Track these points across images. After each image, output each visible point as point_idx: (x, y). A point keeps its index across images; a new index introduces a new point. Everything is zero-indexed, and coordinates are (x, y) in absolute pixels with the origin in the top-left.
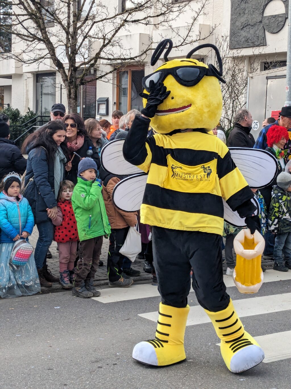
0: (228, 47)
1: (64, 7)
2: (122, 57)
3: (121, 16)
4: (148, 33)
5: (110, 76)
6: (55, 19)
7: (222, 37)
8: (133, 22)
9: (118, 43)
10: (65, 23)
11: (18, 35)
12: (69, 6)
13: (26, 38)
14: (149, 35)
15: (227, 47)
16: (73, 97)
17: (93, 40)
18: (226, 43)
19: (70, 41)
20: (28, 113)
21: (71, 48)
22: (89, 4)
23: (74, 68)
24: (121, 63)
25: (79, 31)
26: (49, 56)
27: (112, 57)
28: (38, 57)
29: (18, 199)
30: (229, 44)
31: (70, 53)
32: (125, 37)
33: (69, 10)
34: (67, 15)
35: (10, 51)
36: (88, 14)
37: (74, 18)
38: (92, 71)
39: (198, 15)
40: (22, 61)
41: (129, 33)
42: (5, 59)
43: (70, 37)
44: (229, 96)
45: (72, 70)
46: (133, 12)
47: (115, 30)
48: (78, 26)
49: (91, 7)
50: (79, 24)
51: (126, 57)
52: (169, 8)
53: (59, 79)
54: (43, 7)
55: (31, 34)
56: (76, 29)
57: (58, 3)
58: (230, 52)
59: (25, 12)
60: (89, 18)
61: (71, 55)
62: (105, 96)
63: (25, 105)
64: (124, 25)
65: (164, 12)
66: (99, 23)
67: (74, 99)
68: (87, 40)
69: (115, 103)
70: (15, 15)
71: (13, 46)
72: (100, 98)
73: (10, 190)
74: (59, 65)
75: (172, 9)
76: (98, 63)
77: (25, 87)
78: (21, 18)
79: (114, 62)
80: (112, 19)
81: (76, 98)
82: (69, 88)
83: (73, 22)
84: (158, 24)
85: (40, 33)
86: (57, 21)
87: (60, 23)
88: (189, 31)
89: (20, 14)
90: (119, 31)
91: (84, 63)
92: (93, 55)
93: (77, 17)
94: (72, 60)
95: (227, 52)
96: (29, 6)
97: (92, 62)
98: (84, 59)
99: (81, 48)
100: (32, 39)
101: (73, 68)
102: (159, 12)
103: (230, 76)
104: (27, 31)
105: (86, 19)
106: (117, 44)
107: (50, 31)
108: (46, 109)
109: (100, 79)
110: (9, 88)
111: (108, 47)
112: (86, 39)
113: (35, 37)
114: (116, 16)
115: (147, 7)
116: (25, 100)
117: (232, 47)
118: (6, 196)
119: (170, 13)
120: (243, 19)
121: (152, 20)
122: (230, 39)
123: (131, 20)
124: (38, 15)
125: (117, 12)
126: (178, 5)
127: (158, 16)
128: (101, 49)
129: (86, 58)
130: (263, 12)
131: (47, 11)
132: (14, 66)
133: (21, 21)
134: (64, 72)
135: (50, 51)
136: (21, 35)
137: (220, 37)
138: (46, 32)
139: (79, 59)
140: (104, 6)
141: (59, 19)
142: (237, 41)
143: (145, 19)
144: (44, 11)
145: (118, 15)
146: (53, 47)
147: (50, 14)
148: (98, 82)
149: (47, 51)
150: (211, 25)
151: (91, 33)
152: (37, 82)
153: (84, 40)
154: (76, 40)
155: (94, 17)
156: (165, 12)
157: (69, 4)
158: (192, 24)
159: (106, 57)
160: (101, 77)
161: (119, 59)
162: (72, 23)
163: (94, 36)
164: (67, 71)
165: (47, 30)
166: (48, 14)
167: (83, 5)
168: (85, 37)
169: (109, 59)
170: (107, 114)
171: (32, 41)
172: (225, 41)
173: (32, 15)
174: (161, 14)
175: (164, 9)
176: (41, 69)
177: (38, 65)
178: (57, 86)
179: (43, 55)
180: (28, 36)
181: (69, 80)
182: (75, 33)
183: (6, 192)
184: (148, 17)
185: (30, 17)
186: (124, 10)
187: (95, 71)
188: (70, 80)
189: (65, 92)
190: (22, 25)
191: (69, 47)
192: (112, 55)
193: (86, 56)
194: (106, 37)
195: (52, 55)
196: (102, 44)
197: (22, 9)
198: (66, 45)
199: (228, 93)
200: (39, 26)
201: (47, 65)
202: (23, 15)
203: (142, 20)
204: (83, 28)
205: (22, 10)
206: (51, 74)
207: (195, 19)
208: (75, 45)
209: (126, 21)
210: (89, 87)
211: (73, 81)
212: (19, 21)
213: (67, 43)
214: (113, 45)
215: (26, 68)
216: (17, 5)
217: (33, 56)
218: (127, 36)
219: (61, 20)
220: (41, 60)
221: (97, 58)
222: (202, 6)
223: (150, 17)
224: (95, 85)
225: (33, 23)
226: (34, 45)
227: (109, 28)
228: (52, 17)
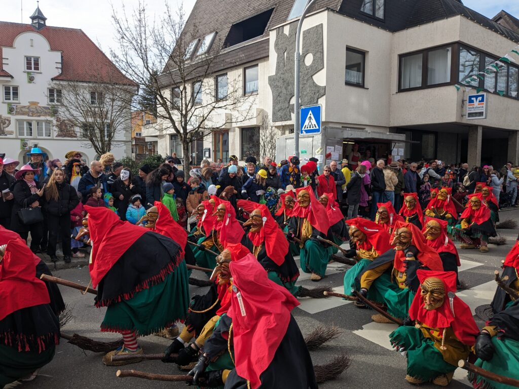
5: (210, 135)
8: (218, 108)
9: (210, 119)
27: (209, 127)
30: (272, 119)
32: (214, 116)
39: (252, 105)
41: (216, 114)
47: (209, 112)
62: (208, 147)
63: (164, 152)
64: (214, 110)
65: (235, 102)
67: (187, 150)
69: (214, 151)
72: (205, 148)
75: (240, 100)
77: (165, 142)
82: (183, 144)
88: (248, 113)
91: (192, 130)
101: (185, 133)
114: (210, 104)
116: (165, 149)
117: (274, 121)
119: (239, 103)
120: (279, 106)
126: (245, 98)
127: (232, 104)
128: (201, 123)
130: (289, 102)
134: (181, 136)
142: (276, 118)
143: (225, 106)
152: (171, 139)
158: (249, 109)
161: (212, 128)
170: (209, 157)
176: (171, 133)
181: (183, 139)
184: (227, 105)
187: (203, 133)
194: (204, 116)
196: (202, 120)
201: (173, 131)
209: (214, 107)
210: (200, 141)
220: (169, 128)
222: (254, 100)
226: (166, 121)
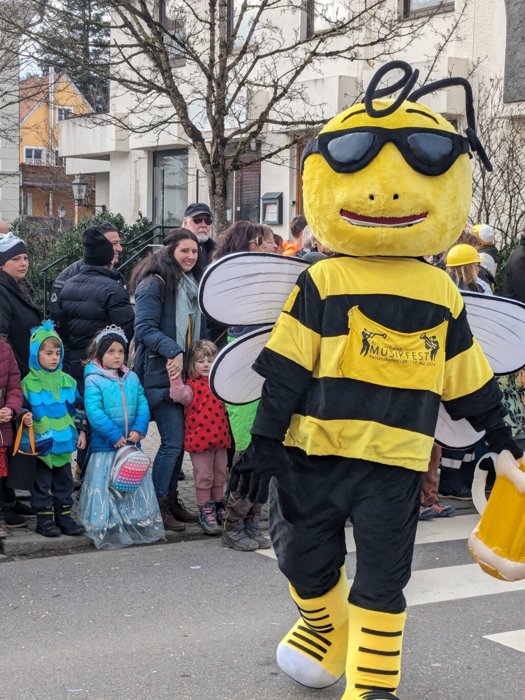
0: (502, 99)
1: (204, 31)
2: (308, 119)
3: (306, 45)
4: (354, 74)
5: (286, 154)
6: (188, 53)
7: (491, 80)
8: (327, 55)
9: (300, 93)
10: (205, 59)
11: (122, 81)
12: (212, 29)
13: (135, 87)
14: (356, 78)
15: (500, 99)
16: (220, 191)
17: (255, 88)
18: (498, 92)
19: (214, 91)
20: (138, 221)
21: (215, 105)
22: (249, 24)
23: (221, 141)
24: (306, 131)
25: (231, 74)
26: (176, 118)
27: (289, 120)
28: (157, 120)
29: (120, 373)
30: (502, 94)
31: (213, 114)
32: (313, 84)
33: (213, 35)
34: (208, 45)
35: (106, 111)
36: (247, 43)
37: (221, 50)
38: (253, 146)
39: (447, 41)
40: (129, 129)
41: (320, 76)
42: (99, 124)
43: (214, 84)
44: (503, 187)
45: (217, 143)
46: (328, 37)
47: (294, 71)
48: (228, 64)
49: (252, 30)
50: (230, 61)
51: (315, 119)
52: (393, 29)
53: (194, 159)
54: (166, 32)
55: (145, 80)
56: (224, 70)
57: (193, 23)
58: (505, 109)
59: (134, 41)
60: (248, 50)
61: (217, 116)
62: (276, 189)
63: (132, 207)
64: (311, 62)
65: (383, 37)
66: (266, 58)
67: (221, 196)
68: (244, 90)
69: (294, 202)
70: (116, 45)
71: (112, 101)
72: (267, 194)
73: (107, 357)
74: (195, 135)
75: (399, 30)
76: (263, 130)
77: (133, 175)
78: (128, 52)
79: (295, 128)
80: (290, 51)
81: (224, 194)
82: (212, 176)
83: (221, 56)
84: (374, 59)
85: (160, 77)
86: (191, 55)
87: (196, 59)
88: (431, 71)
89: (125, 44)
90: (302, 73)
91: (239, 130)
92: (256, 116)
93: (227, 47)
94: (218, 126)
95: (501, 107)
96: (141, 29)
97: (254, 129)
98: (240, 123)
99: (233, 103)
100: (146, 89)
101: (219, 141)
102: (375, 37)
103: (505, 152)
104: (138, 73)
105: (243, 52)
106: (299, 96)
107: (179, 75)
108: (170, 214)
109: (268, 159)
110: (105, 176)
111: (283, 102)
112: (242, 88)
113: (151, 86)
114: (297, 44)
115: (354, 28)
116: (133, 197)
117: (508, 99)
118: (100, 369)
119: (395, 38)
121: (361, 50)
122: (506, 85)
123: (324, 52)
124: (157, 44)
125: (299, 39)
126: (409, 23)
127: (372, 44)
128: (270, 106)
129: (243, 123)
131: (173, 37)
132: (114, 138)
133: (127, 57)
134: (204, 148)
135: (178, 110)
136: (127, 81)
137: (487, 80)
138: (172, 76)
139: (230, 124)
140: (276, 28)
141: (194, 52)
142: (518, 89)
143: (349, 49)
144: (167, 39)
145: (300, 43)
146: (184, 102)
147: (179, 43)
148: (264, 164)
149: (173, 111)
150: (470, 59)
151: (251, 77)
152: (155, 165)
153: (239, 89)
154: (226, 88)
155: (257, 48)
156: (386, 37)
157: (212, 25)
158: (436, 58)
159: (279, 120)
160: (270, 156)
161: (302, 123)
162: (217, 60)
163: (258, 82)
164: (208, 146)
165: (172, 72)
166: (175, 44)
167: (238, 26)
168: (242, 84)
169: (284, 123)
170: (280, 221)
171: (146, 93)
172: (496, 87)
173: (146, 46)
174: (379, 40)
175: (385, 31)
176: (162, 143)
177: (157, 134)
178: (190, 172)
179: (165, 118)
180: (139, 84)
181: (212, 161)
182: (223, 76)
183: (101, 361)
184: (355, 46)
185: (142, 49)
186: (310, 34)
187: (259, 145)
188: (214, 161)
189: (205, 183)
190: (129, 63)
191: (212, 103)
192: (290, 116)
193: (242, 118)
194: (279, 83)
195: (182, 118)
196: (271, 96)
197: (129, 34)
198: (207, 99)
199: (501, 183)
200: (159, 65)
201: (173, 135)
202: (131, 46)
203: (343, 51)
204: (237, 67)
205: (130, 37)
206: (180, 151)
207: (441, 49)
208: (224, 98)
209: (314, 54)
210: (247, 174)
211: (219, 164)
212: (124, 57)
213: (209, 95)
214: (291, 98)
215: (136, 142)
216: (121, 27)
217: (148, 118)
218: (316, 80)
219: (199, 55)
220: (162, 127)
221: (263, 122)
222: (454, 25)
223: (358, 45)
224: (259, 170)
225: (148, 60)
226: (150, 100)
227: (284, 67)
228: (183, 50)
